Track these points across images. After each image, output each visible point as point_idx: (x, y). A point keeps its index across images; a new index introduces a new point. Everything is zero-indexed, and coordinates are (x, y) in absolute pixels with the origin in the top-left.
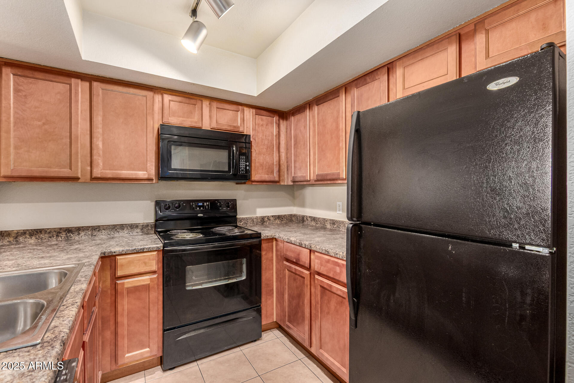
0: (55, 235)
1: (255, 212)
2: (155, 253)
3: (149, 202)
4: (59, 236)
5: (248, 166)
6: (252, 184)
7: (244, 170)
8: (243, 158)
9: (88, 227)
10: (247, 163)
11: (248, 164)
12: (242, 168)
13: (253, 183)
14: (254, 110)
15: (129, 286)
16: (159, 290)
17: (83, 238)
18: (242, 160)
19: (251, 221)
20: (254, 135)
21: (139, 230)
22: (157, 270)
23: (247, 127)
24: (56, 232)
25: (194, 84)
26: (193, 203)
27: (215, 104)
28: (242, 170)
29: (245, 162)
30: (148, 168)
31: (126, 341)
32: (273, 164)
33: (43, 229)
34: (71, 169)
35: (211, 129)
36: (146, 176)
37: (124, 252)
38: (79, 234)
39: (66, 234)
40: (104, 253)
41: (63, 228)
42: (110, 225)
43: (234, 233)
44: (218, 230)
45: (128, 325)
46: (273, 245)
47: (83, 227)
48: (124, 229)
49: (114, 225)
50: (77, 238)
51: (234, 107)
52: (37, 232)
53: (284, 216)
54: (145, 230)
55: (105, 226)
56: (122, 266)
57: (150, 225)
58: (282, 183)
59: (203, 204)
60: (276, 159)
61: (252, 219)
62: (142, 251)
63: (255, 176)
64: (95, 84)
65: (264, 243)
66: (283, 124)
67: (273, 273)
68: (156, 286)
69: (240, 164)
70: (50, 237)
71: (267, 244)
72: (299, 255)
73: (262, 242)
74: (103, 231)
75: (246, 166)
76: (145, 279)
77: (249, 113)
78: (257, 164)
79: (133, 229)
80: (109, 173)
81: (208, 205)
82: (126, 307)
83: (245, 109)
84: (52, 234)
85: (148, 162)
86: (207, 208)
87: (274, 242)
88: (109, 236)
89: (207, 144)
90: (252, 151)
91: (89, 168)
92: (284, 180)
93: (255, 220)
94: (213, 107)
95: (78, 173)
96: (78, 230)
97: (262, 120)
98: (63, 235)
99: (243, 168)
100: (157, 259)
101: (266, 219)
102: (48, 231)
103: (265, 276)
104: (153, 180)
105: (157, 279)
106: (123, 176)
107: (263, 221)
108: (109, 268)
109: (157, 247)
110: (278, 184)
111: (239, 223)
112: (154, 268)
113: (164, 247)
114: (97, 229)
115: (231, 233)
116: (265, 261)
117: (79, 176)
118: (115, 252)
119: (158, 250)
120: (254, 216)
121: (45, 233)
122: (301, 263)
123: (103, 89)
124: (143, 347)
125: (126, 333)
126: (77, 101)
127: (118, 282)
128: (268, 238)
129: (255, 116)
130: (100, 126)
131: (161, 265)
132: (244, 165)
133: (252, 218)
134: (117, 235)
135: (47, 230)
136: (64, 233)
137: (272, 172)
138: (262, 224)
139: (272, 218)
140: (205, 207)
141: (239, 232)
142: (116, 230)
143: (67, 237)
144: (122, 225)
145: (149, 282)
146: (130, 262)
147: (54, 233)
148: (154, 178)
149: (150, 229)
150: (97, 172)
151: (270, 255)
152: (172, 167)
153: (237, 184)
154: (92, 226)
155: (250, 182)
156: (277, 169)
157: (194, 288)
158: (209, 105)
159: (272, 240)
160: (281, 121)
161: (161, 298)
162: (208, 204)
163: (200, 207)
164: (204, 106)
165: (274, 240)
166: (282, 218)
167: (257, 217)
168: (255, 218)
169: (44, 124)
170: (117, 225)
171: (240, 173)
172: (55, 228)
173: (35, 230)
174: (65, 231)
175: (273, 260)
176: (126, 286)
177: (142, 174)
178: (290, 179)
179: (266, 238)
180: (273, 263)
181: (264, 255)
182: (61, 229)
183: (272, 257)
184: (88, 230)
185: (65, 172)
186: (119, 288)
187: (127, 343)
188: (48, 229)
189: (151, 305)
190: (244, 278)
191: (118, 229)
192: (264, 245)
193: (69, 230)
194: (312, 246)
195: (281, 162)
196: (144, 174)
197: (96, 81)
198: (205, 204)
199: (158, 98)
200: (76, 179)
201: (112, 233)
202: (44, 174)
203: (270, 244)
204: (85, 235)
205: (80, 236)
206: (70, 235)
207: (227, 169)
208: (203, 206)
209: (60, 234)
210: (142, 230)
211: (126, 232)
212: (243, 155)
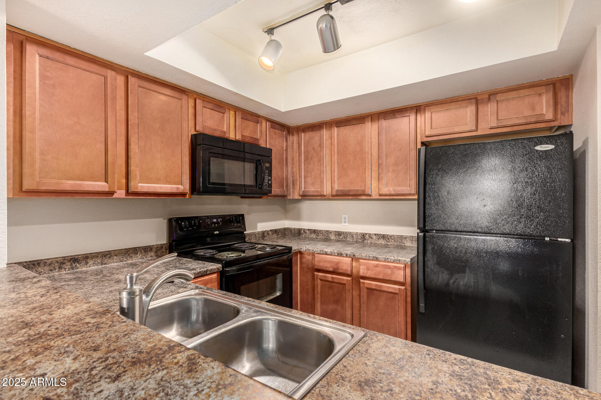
0: (57, 268)
1: (256, 228)
3: (162, 219)
4: (62, 268)
5: (270, 180)
7: (267, 184)
8: (266, 173)
12: (265, 182)
14: (270, 124)
21: (153, 254)
24: (58, 263)
26: (209, 220)
27: (239, 115)
29: (268, 176)
32: (283, 178)
34: (106, 181)
36: (181, 191)
38: (87, 263)
39: (71, 265)
42: (122, 249)
46: (298, 258)
48: (137, 254)
49: (126, 249)
50: (84, 269)
53: (280, 230)
55: (117, 250)
57: (164, 247)
58: (289, 198)
59: (217, 220)
60: (285, 173)
63: (274, 190)
64: (131, 79)
66: (289, 139)
69: (264, 179)
70: (51, 270)
72: (337, 264)
73: (293, 256)
74: (115, 257)
77: (266, 127)
79: (146, 253)
80: (146, 187)
81: (222, 221)
83: (263, 121)
84: (53, 266)
86: (221, 225)
88: (121, 263)
91: (125, 181)
92: (290, 195)
93: (257, 235)
95: (114, 186)
96: (86, 257)
97: (275, 133)
98: (68, 266)
100: (216, 282)
102: (49, 262)
104: (186, 194)
107: (263, 236)
109: (218, 268)
113: (223, 268)
114: (108, 256)
119: (217, 272)
120: (256, 231)
121: (45, 265)
129: (270, 128)
131: (219, 287)
133: (255, 233)
134: (130, 261)
135: (46, 261)
136: (69, 264)
137: (283, 187)
138: (263, 239)
139: (270, 233)
140: (219, 223)
142: (129, 254)
143: (73, 268)
144: (135, 248)
147: (56, 264)
148: (188, 192)
149: (164, 251)
150: (134, 186)
151: (296, 268)
152: (210, 181)
155: (269, 197)
156: (286, 183)
158: (234, 116)
159: (298, 253)
160: (288, 136)
162: (221, 219)
163: (215, 223)
164: (231, 115)
167: (259, 232)
168: (257, 233)
170: (130, 249)
171: (264, 187)
174: (69, 261)
175: (297, 273)
178: (298, 193)
179: (294, 252)
180: (297, 276)
182: (64, 258)
184: (98, 257)
188: (48, 259)
191: (131, 253)
192: (293, 259)
194: (356, 255)
197: (132, 76)
198: (219, 220)
199: (191, 101)
200: (111, 194)
201: (125, 259)
204: (94, 263)
205: (88, 265)
206: (76, 266)
208: (217, 222)
209: (64, 266)
210: (156, 252)
211: (139, 257)
212: (267, 168)
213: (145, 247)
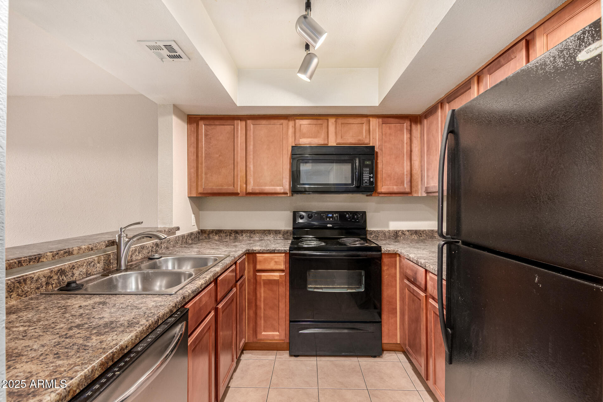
0: (229, 235)
1: (388, 226)
2: (283, 255)
3: (289, 212)
5: (373, 177)
7: (368, 182)
8: (367, 170)
9: (247, 230)
10: (370, 175)
11: (372, 175)
12: (365, 180)
13: (380, 195)
14: (380, 120)
15: (265, 278)
16: (286, 286)
17: (245, 238)
18: (365, 172)
19: (382, 234)
20: (380, 145)
21: (281, 236)
22: (284, 269)
23: (373, 138)
24: (229, 233)
25: (317, 107)
26: (324, 214)
27: (340, 121)
28: (365, 182)
29: (368, 174)
30: (284, 184)
31: (262, 322)
32: (403, 174)
33: (222, 230)
34: (234, 187)
35: (337, 144)
36: (282, 191)
37: (261, 251)
38: (242, 235)
39: (235, 235)
40: (249, 250)
41: (233, 230)
42: (261, 230)
43: (355, 244)
44: (343, 241)
45: (264, 310)
46: (396, 261)
47: (244, 230)
48: (270, 234)
49: (264, 230)
50: (241, 238)
51: (359, 120)
52: (219, 232)
53: (423, 231)
54: (286, 236)
55: (258, 230)
56: (260, 262)
57: (289, 232)
58: (415, 195)
59: (333, 215)
60: (407, 168)
61: (384, 233)
62: (273, 252)
63: (382, 188)
64: (249, 122)
65: (386, 258)
66: (417, 130)
67: (396, 291)
68: (284, 283)
69: (364, 176)
70: (226, 236)
71: (389, 259)
72: (416, 273)
73: (383, 256)
74: (257, 234)
75: (370, 177)
76: (276, 275)
77: (374, 122)
78: (384, 175)
79: (277, 234)
80: (257, 189)
81: (337, 217)
82: (262, 295)
83: (371, 119)
84: (227, 234)
85: (284, 179)
86: (336, 219)
87: (398, 258)
88: (261, 238)
89: (330, 159)
90: (378, 162)
91: (245, 186)
92: (417, 192)
93: (387, 234)
94: (338, 124)
95: (238, 190)
96: (242, 232)
97: (390, 128)
98: (233, 235)
99: (367, 180)
100: (284, 260)
101: (400, 233)
102: (225, 231)
103: (386, 292)
104: (288, 193)
105: (285, 277)
106: (266, 191)
107: (396, 236)
108: (252, 262)
109: (285, 250)
110: (410, 195)
111: (369, 236)
112: (282, 267)
113: (290, 251)
114: (253, 233)
115: (352, 244)
116: (386, 277)
117: (239, 191)
118: (255, 250)
119: (285, 252)
120: (386, 229)
121: (223, 233)
122: (418, 284)
123: (253, 125)
124: (274, 330)
125: (262, 315)
126: (238, 137)
127: (258, 274)
128: (390, 252)
129: (381, 126)
130: (252, 153)
131: (288, 265)
132: (368, 177)
133: (384, 231)
134: (266, 238)
135: (224, 231)
136: (234, 234)
137: (403, 183)
138: (396, 238)
139: (407, 233)
140: (335, 218)
141: (360, 244)
142: (265, 234)
143: (235, 237)
144: (270, 230)
145: (278, 278)
146: (265, 260)
148: (288, 192)
149: (289, 235)
150: (250, 190)
151: (393, 271)
152: (301, 182)
153: (367, 196)
154: (250, 230)
155: (377, 194)
156: (409, 179)
157: (315, 290)
158: (334, 123)
159: (395, 255)
160: (414, 126)
161: (288, 293)
162: (337, 215)
163: (330, 218)
164: (330, 124)
165: (397, 255)
166: (421, 234)
167: (389, 230)
168: (388, 232)
169: (220, 156)
170: (266, 230)
171: (363, 185)
172: (229, 230)
173: (218, 230)
174: (234, 233)
175: (396, 277)
176: (262, 278)
177: (279, 189)
178: (424, 189)
179: (387, 252)
180: (396, 280)
181: (386, 270)
182: (232, 230)
183: (396, 273)
184: (248, 232)
185: (231, 189)
186: (258, 278)
187: (264, 324)
188: (225, 230)
189: (280, 298)
190: (362, 290)
191: (267, 233)
192: (385, 260)
193: (236, 232)
194: (427, 266)
195: (414, 172)
196: (281, 189)
197: (249, 119)
198: (335, 215)
199: (291, 123)
200: (236, 194)
201: (263, 236)
202: (219, 191)
203: (393, 259)
204: (246, 236)
205: (243, 237)
207: (350, 182)
208: (332, 217)
209: (232, 235)
210: (283, 235)
211: (272, 237)
212: (367, 166)
213: (276, 230)
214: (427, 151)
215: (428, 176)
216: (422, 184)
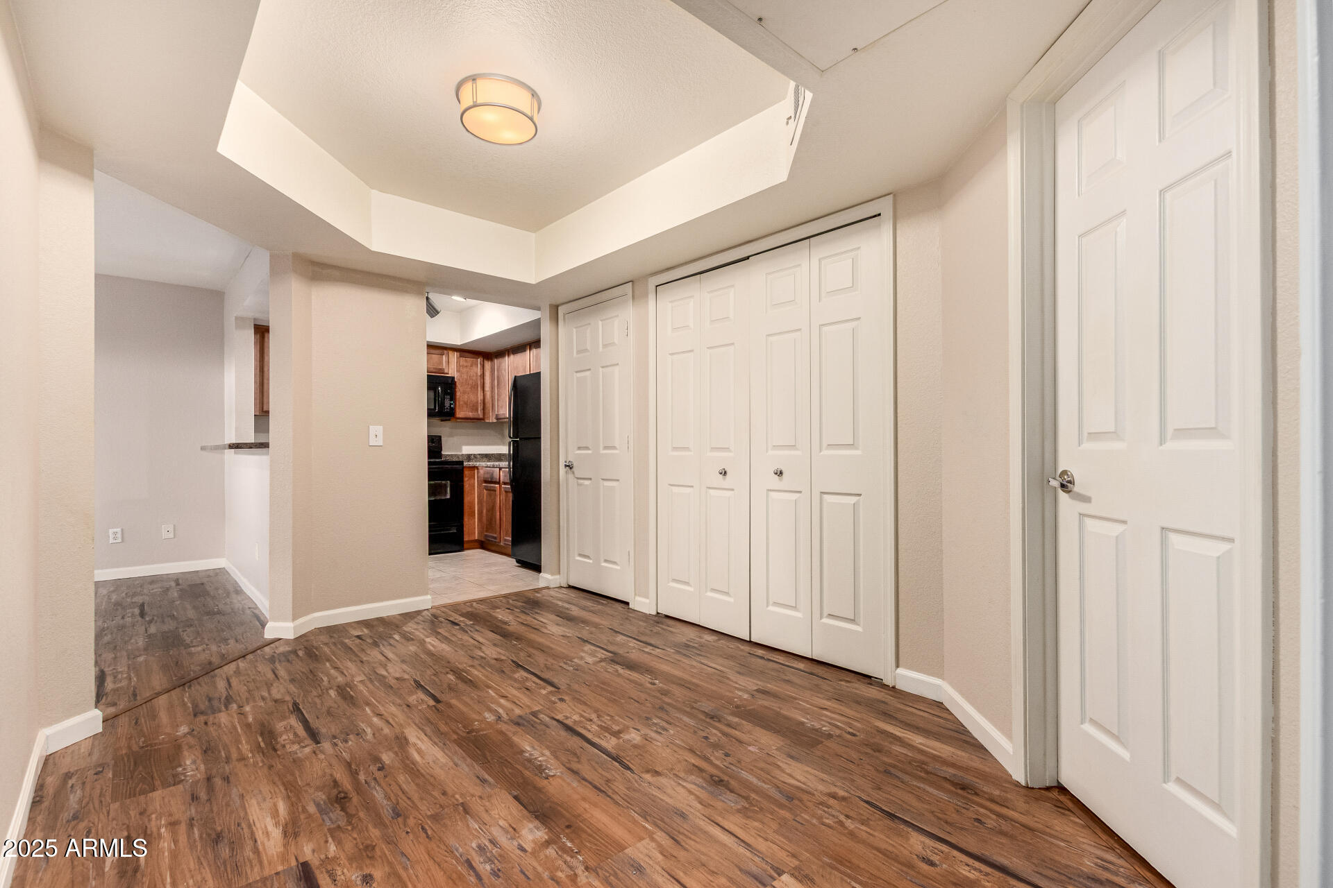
1: (461, 450)
5: (453, 404)
6: (457, 422)
10: (450, 402)
11: (452, 402)
12: (446, 406)
13: (458, 420)
14: (458, 354)
18: (446, 399)
20: (458, 377)
23: (452, 370)
28: (447, 408)
32: (477, 402)
46: (474, 473)
51: (439, 352)
53: (492, 454)
58: (487, 421)
60: (480, 397)
61: (458, 456)
63: (460, 413)
66: (488, 365)
67: (475, 494)
69: (445, 403)
71: (469, 469)
72: (492, 474)
73: (465, 469)
75: (451, 404)
77: (454, 357)
78: (461, 403)
83: (450, 352)
87: (476, 471)
90: (456, 391)
92: (489, 418)
97: (466, 361)
99: (448, 406)
101: (473, 455)
103: (467, 499)
107: (469, 457)
110: (482, 421)
116: (467, 486)
120: (460, 453)
122: (494, 481)
128: (470, 466)
137: (477, 410)
139: (479, 456)
151: (472, 481)
153: (442, 421)
156: (482, 407)
160: (486, 362)
165: (476, 468)
171: (444, 411)
175: (474, 486)
178: (494, 417)
180: (474, 489)
181: (467, 481)
183: (474, 483)
190: (448, 497)
192: (466, 472)
195: (486, 401)
203: (472, 472)
207: (433, 407)
212: (448, 394)
214: (498, 385)
215: (498, 406)
216: (492, 411)
